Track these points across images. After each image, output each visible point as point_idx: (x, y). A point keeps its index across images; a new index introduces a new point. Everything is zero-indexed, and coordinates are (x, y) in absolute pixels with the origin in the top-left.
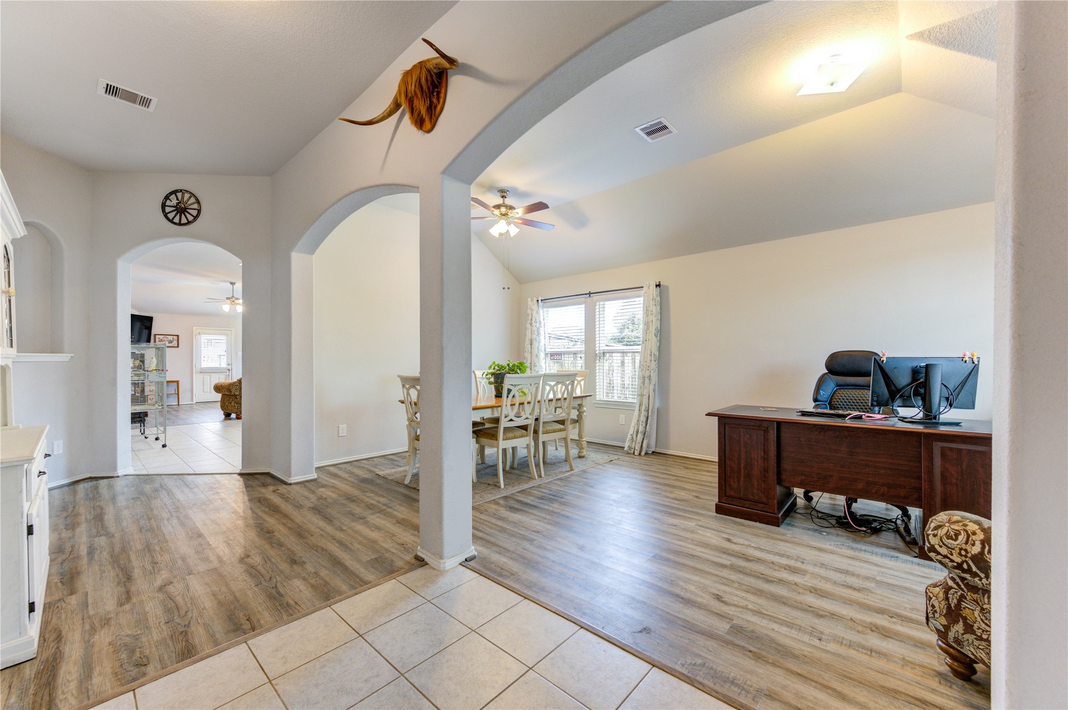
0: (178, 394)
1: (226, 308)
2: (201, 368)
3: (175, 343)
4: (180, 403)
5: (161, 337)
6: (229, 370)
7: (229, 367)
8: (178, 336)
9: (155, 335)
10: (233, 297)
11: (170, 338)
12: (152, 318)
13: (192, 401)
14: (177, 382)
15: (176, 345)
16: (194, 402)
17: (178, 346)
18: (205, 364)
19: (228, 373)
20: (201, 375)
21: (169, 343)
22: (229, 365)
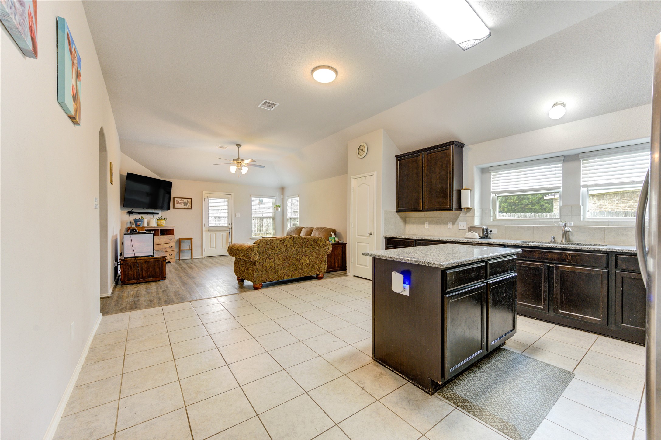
0: (192, 250)
1: (233, 169)
2: (209, 227)
3: (189, 206)
4: (193, 258)
5: (179, 200)
6: (230, 229)
7: (230, 226)
8: (191, 199)
9: (174, 198)
10: (239, 158)
11: (185, 201)
12: (172, 182)
13: (202, 255)
14: (191, 239)
15: (190, 207)
16: (204, 256)
17: (191, 208)
18: (212, 224)
19: (229, 232)
20: (209, 233)
21: (185, 205)
22: (229, 224)
